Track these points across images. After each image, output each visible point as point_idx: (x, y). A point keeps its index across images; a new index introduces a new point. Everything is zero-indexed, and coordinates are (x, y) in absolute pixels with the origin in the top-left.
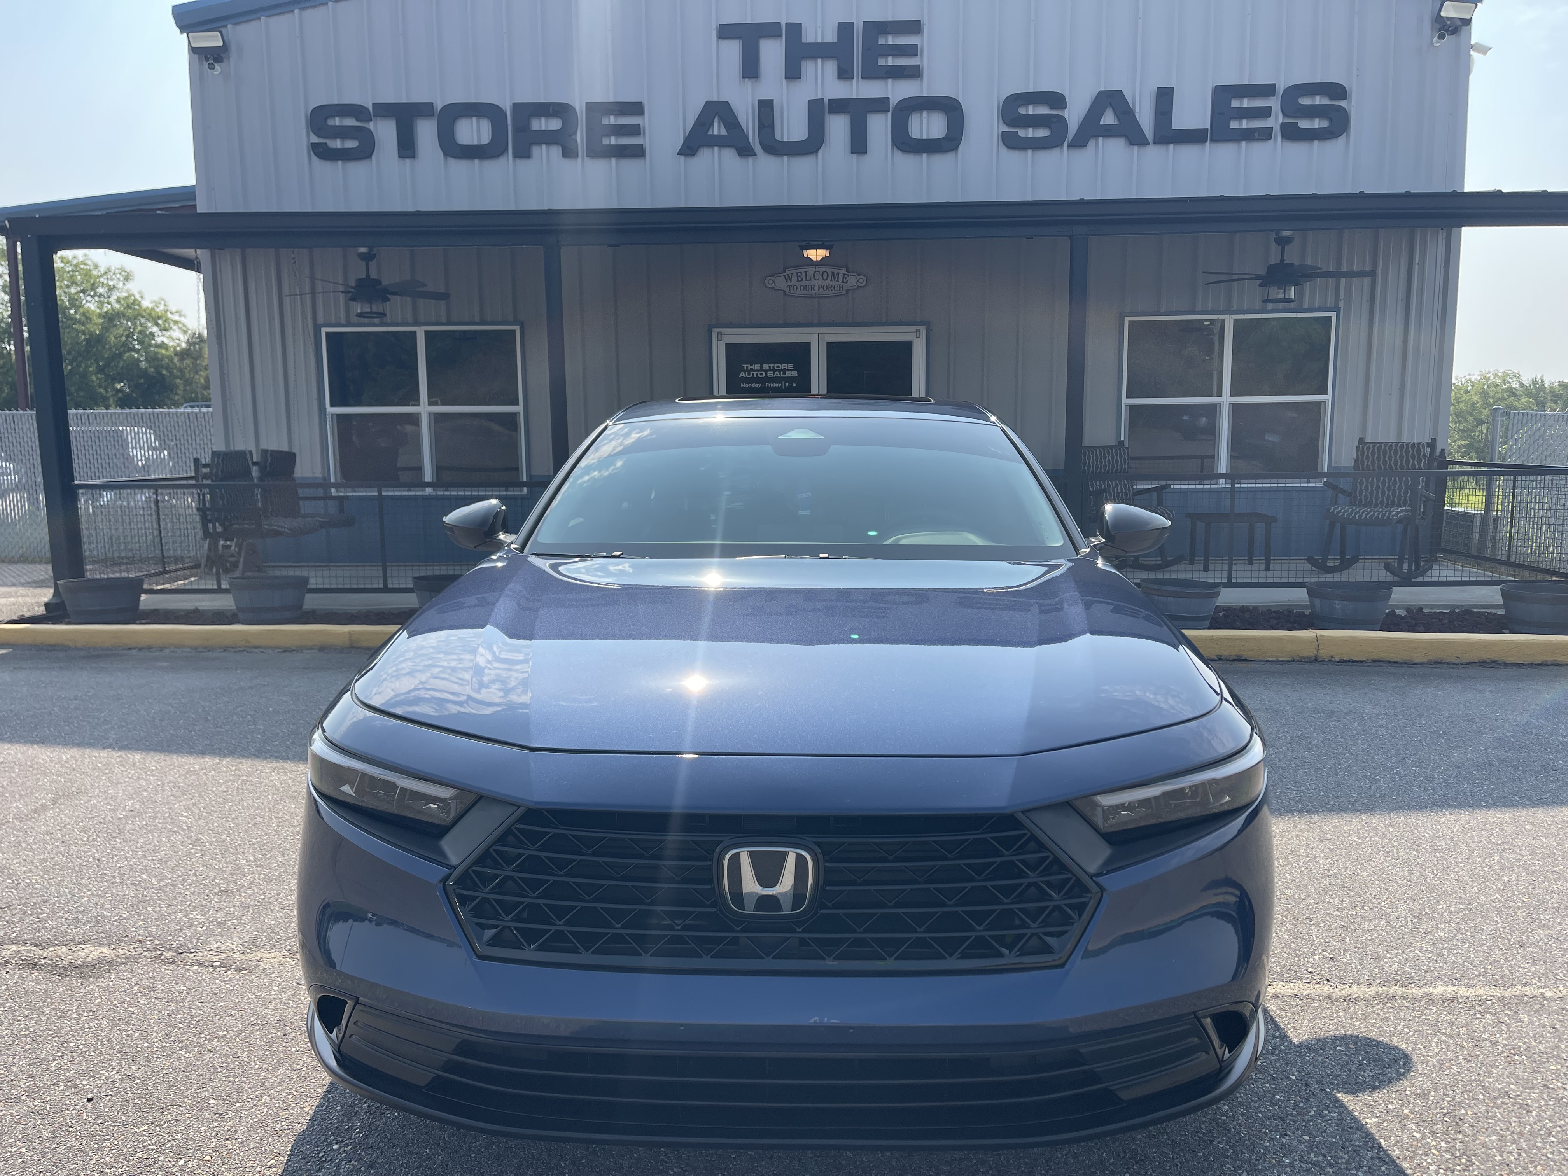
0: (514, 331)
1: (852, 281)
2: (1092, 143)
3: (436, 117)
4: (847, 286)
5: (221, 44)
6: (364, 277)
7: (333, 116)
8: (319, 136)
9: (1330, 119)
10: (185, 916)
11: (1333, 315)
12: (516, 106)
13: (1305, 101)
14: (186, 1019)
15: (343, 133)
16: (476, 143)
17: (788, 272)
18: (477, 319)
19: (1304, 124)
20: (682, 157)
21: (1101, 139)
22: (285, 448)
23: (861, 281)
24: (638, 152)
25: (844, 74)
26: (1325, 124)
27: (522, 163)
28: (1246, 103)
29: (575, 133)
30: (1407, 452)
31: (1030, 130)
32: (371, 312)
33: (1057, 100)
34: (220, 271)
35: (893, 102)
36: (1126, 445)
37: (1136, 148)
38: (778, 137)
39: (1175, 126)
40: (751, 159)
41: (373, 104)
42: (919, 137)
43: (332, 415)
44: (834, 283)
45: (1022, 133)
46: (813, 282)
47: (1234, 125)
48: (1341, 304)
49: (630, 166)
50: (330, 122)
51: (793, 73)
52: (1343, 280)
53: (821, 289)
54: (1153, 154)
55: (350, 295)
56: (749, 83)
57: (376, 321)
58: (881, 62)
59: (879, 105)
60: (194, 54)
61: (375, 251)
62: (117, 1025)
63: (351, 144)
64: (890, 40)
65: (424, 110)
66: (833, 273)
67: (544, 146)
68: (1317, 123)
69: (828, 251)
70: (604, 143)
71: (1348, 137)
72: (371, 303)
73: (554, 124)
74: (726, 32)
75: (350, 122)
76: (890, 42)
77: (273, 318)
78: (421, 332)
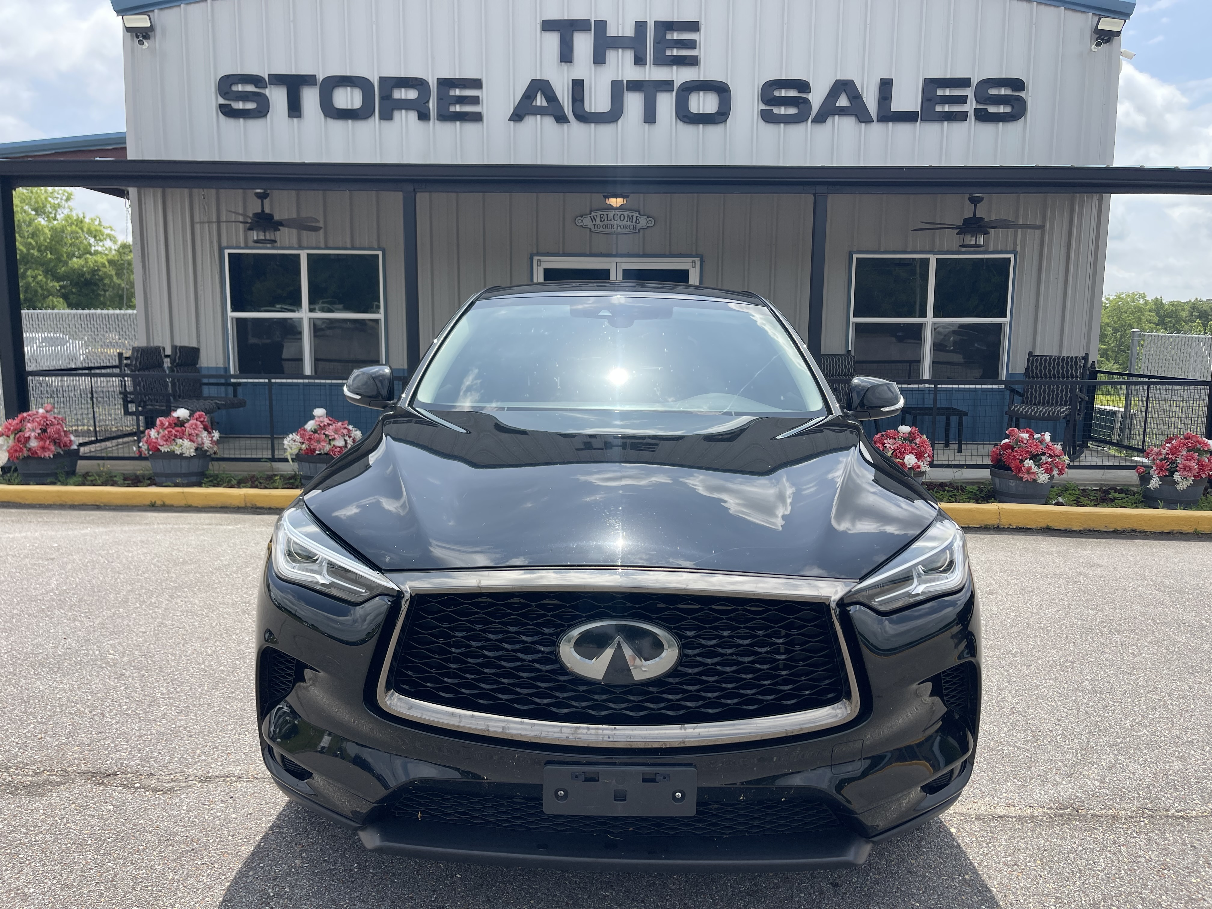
0: (377, 256)
1: (643, 222)
2: (830, 120)
3: (318, 86)
4: (639, 226)
5: (149, 25)
6: (260, 211)
7: (237, 83)
8: (225, 99)
9: (1013, 107)
10: (113, 742)
11: (1012, 256)
12: (382, 80)
13: (993, 92)
14: (113, 834)
15: (244, 97)
16: (349, 107)
17: (593, 214)
18: (349, 246)
19: (992, 109)
20: (512, 123)
21: (837, 117)
22: (194, 345)
23: (650, 222)
24: (477, 118)
25: (639, 61)
26: (1008, 109)
27: (385, 124)
28: (948, 92)
29: (428, 101)
30: (1067, 363)
31: (783, 108)
32: (265, 240)
33: (803, 86)
34: (145, 203)
35: (677, 85)
36: (853, 354)
37: (863, 125)
38: (587, 108)
39: (894, 108)
40: (565, 126)
41: (269, 75)
42: (696, 112)
43: (232, 318)
44: (629, 223)
45: (776, 110)
46: (613, 222)
47: (939, 108)
48: (1018, 249)
49: (470, 128)
50: (234, 88)
51: (599, 59)
52: (1020, 231)
53: (619, 228)
54: (877, 129)
55: (248, 225)
56: (565, 66)
57: (269, 245)
58: (668, 53)
59: (666, 86)
60: (128, 32)
61: (268, 191)
62: (57, 839)
63: (251, 106)
64: (676, 36)
65: (308, 80)
66: (628, 216)
67: (403, 111)
68: (1002, 109)
69: (625, 200)
70: (451, 110)
71: (1025, 119)
72: (265, 232)
73: (412, 94)
74: (548, 26)
75: (250, 88)
76: (675, 38)
77: (187, 241)
78: (303, 255)
